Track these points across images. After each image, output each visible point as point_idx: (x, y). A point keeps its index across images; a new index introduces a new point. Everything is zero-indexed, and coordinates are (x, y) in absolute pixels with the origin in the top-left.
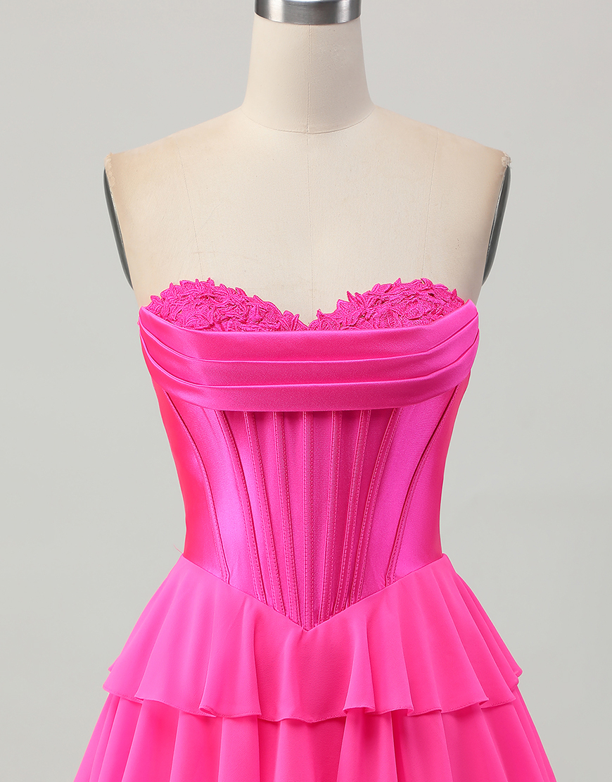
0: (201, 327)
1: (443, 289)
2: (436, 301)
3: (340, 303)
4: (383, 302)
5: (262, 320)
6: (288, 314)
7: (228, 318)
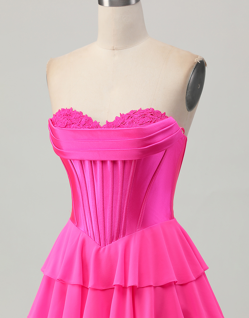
0: (62, 127)
1: (158, 112)
2: (153, 117)
3: (117, 118)
4: (131, 117)
5: (85, 124)
6: (96, 122)
7: (73, 123)
